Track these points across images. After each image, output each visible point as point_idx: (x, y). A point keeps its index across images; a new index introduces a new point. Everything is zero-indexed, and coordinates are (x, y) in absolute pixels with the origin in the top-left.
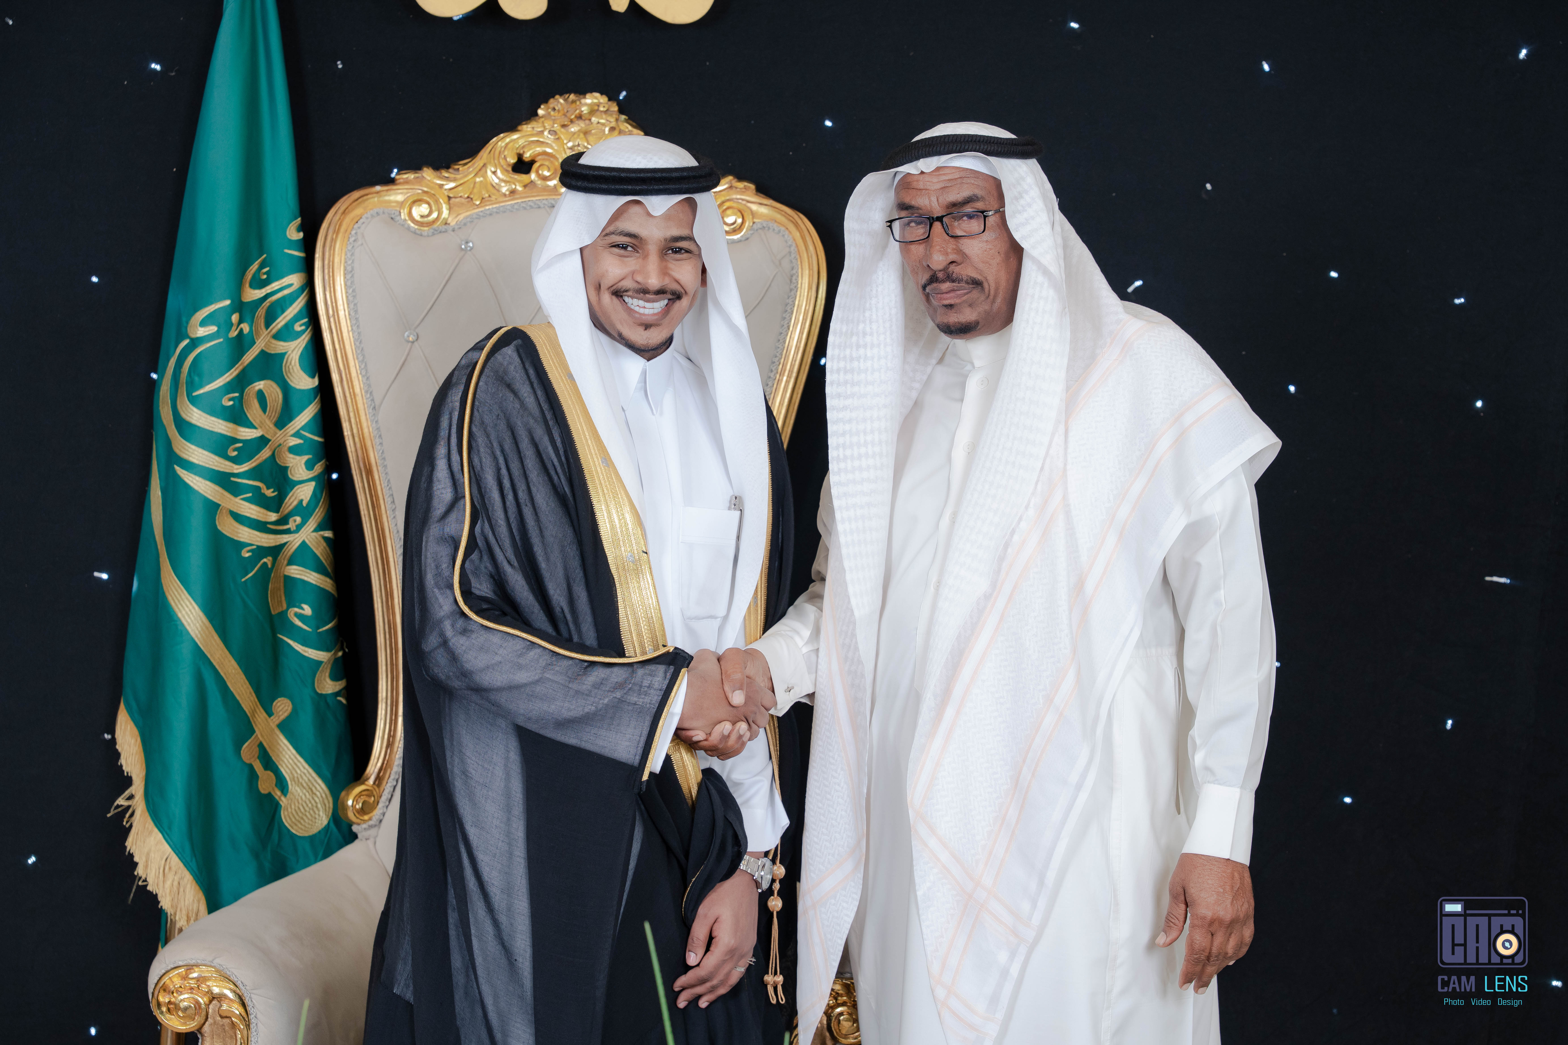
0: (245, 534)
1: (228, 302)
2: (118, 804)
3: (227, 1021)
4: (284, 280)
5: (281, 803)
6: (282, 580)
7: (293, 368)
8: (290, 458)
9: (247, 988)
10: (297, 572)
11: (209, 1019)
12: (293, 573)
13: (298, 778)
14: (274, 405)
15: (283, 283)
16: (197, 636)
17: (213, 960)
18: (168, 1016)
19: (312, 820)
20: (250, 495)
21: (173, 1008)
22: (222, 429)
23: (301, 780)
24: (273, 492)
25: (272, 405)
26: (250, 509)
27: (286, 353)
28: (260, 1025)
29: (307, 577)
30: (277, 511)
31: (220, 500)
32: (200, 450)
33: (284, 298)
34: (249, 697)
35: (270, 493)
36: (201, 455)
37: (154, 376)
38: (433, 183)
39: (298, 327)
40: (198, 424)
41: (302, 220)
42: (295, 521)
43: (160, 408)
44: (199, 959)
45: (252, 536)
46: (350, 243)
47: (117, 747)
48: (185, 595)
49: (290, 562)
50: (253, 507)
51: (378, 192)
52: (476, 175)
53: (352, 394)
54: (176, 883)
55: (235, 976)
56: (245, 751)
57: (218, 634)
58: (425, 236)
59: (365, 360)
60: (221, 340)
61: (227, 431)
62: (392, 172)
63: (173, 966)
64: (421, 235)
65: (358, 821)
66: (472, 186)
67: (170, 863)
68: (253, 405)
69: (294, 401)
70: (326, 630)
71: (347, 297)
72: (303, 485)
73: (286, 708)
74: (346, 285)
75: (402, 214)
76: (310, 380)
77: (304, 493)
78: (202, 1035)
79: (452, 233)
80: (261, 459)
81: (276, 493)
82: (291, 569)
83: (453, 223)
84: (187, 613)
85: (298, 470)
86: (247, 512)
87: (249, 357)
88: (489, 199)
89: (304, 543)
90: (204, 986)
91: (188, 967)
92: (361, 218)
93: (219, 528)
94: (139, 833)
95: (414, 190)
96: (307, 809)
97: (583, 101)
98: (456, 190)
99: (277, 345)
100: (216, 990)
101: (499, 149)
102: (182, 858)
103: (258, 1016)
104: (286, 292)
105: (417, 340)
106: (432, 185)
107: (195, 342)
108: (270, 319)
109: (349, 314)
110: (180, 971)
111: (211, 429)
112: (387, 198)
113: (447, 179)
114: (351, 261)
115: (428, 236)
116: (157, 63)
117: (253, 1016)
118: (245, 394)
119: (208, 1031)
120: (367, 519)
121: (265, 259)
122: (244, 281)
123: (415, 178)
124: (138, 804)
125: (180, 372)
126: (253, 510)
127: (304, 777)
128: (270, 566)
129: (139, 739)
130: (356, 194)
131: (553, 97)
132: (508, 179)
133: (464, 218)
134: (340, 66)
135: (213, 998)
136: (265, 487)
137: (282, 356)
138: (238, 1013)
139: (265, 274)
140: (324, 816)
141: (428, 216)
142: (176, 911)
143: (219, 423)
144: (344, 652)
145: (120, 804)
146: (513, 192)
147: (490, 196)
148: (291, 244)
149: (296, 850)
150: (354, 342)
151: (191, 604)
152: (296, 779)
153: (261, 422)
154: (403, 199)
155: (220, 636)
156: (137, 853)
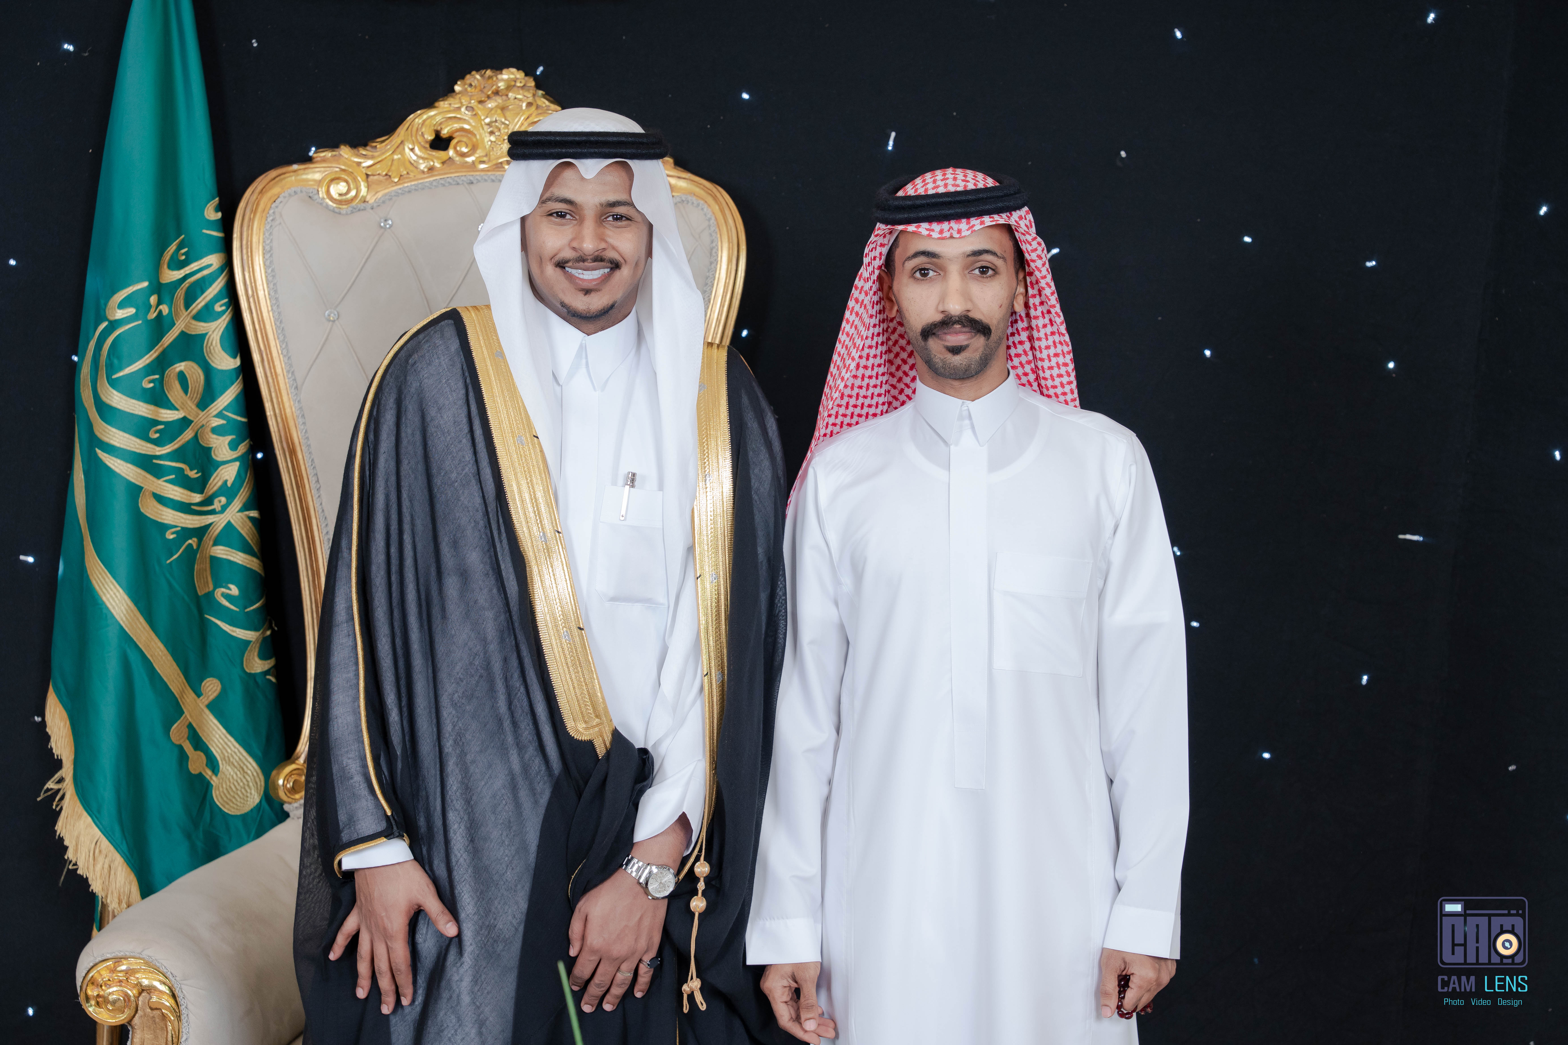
0: (170, 517)
1: (146, 284)
2: (48, 788)
3: (157, 1012)
4: (203, 261)
5: (212, 782)
6: (208, 560)
7: (214, 348)
8: (213, 438)
9: (177, 978)
10: (223, 552)
11: (139, 1012)
12: (219, 554)
13: (228, 757)
14: (196, 386)
15: (202, 263)
16: (122, 620)
17: (142, 952)
18: (97, 1009)
19: (244, 799)
20: (173, 476)
21: (102, 1001)
22: (143, 412)
23: (231, 759)
24: (197, 473)
25: (194, 386)
26: (173, 490)
27: (206, 334)
28: (191, 1015)
29: (233, 557)
30: (201, 492)
31: (142, 483)
32: (121, 433)
33: (203, 279)
34: (176, 679)
35: (193, 474)
36: (122, 438)
37: (75, 358)
38: (351, 160)
39: (218, 308)
40: (119, 407)
41: (220, 200)
42: (220, 501)
43: (81, 391)
44: (127, 951)
45: (176, 517)
46: (268, 223)
47: (47, 730)
48: (109, 578)
49: (216, 543)
50: (176, 488)
51: (295, 171)
52: (393, 152)
53: (274, 374)
54: (106, 866)
55: (165, 967)
56: (175, 731)
57: (143, 617)
58: (343, 215)
59: (286, 340)
60: (140, 322)
61: (148, 414)
62: (310, 150)
63: (101, 959)
64: (340, 213)
65: (290, 800)
66: (390, 163)
67: (100, 846)
68: (174, 386)
69: (217, 382)
70: (253, 610)
71: (266, 277)
72: (227, 465)
73: (215, 688)
74: (265, 265)
75: (320, 193)
76: (232, 360)
77: (228, 473)
78: (133, 1028)
79: (371, 211)
80: (183, 440)
81: (200, 474)
82: (217, 550)
83: (372, 201)
84: (111, 596)
85: (222, 451)
86: (171, 494)
87: (169, 338)
88: (408, 176)
89: (229, 522)
90: (132, 978)
91: (117, 960)
92: (279, 197)
93: (142, 510)
94: (69, 816)
95: (332, 169)
96: (238, 787)
97: (500, 77)
98: (374, 167)
99: (197, 325)
100: (145, 982)
101: (417, 126)
102: (112, 841)
103: (189, 1007)
104: (205, 272)
105: (338, 319)
106: (349, 163)
107: (114, 325)
108: (189, 300)
109: (269, 294)
110: (108, 964)
111: (131, 412)
112: (304, 177)
113: (365, 157)
114: (270, 241)
115: (347, 214)
116: (69, 44)
117: (183, 1007)
118: (165, 376)
119: (138, 1024)
120: (292, 498)
121: (183, 239)
122: (162, 262)
123: (332, 156)
124: (68, 787)
125: (100, 355)
126: (176, 491)
127: (235, 756)
128: (195, 547)
129: (68, 723)
130: (273, 173)
131: (470, 73)
132: (426, 156)
133: (383, 196)
134: (255, 45)
135: (142, 990)
136: (188, 468)
137: (202, 337)
138: (168, 1004)
139: (183, 254)
140: (256, 794)
141: (346, 194)
142: (107, 894)
143: (139, 405)
144: (273, 630)
145: (49, 787)
146: (431, 169)
147: (408, 173)
148: (210, 224)
149: (228, 829)
150: (275, 322)
151: (115, 587)
152: (227, 758)
153: (183, 403)
154: (320, 178)
155: (145, 619)
156: (67, 836)
